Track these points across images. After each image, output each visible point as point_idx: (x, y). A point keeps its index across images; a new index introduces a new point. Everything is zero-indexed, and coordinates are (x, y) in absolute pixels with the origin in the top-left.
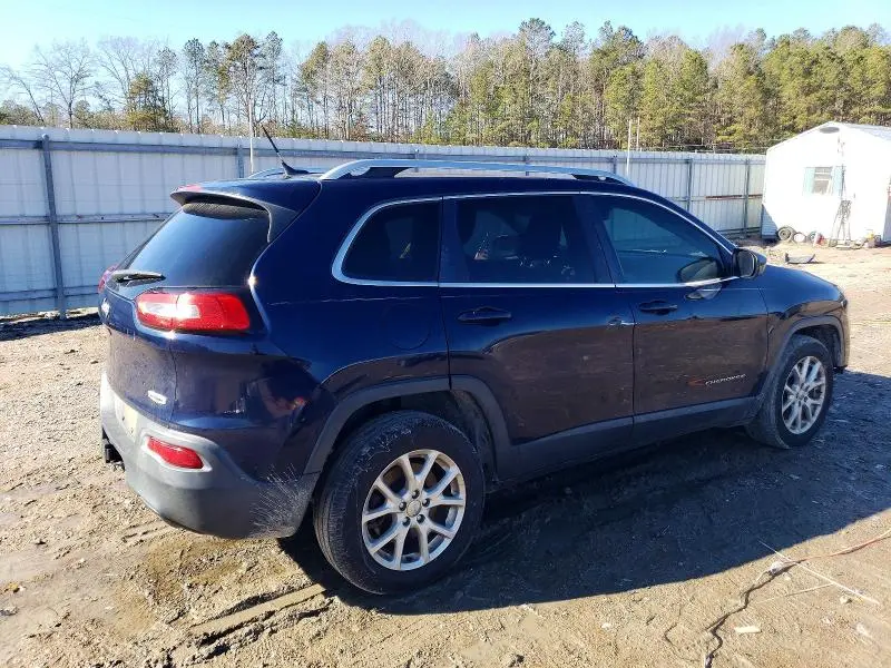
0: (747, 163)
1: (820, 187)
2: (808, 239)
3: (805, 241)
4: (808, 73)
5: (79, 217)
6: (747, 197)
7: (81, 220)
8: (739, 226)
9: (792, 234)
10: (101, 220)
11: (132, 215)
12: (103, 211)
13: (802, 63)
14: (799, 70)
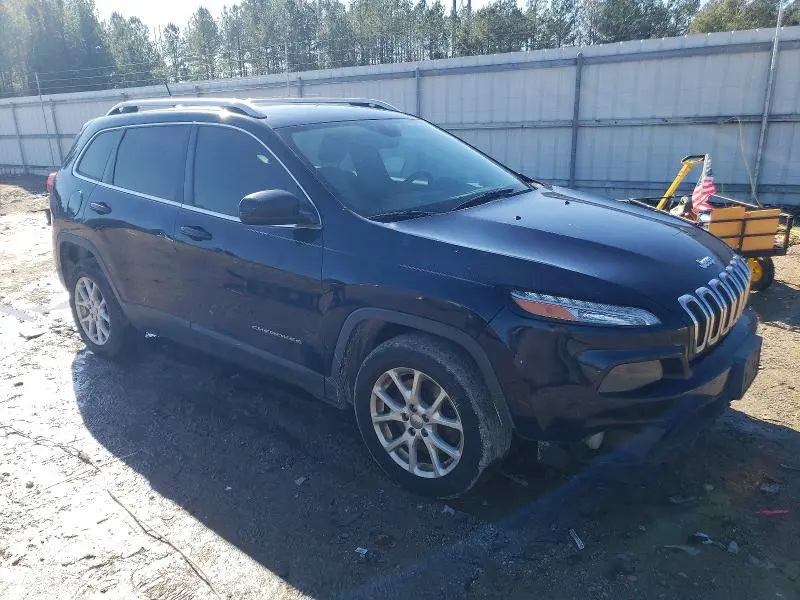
5: (598, 121)
7: (599, 124)
10: (615, 124)
11: (642, 119)
12: (617, 116)
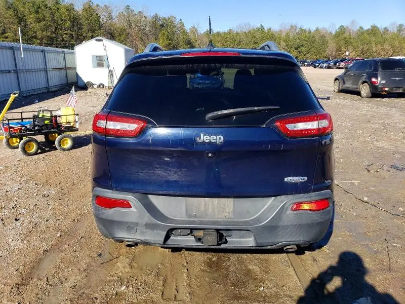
0: (63, 53)
1: (100, 65)
2: (99, 87)
3: (98, 87)
4: (37, 12)
6: (66, 69)
8: (65, 82)
9: (92, 85)
13: (33, 6)
14: (32, 10)
